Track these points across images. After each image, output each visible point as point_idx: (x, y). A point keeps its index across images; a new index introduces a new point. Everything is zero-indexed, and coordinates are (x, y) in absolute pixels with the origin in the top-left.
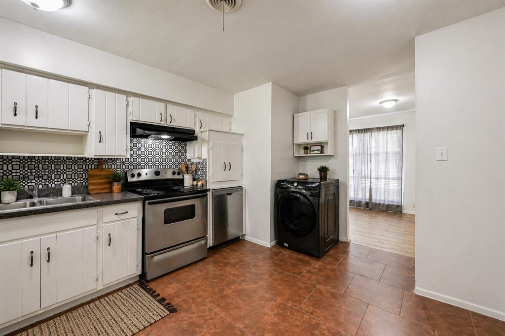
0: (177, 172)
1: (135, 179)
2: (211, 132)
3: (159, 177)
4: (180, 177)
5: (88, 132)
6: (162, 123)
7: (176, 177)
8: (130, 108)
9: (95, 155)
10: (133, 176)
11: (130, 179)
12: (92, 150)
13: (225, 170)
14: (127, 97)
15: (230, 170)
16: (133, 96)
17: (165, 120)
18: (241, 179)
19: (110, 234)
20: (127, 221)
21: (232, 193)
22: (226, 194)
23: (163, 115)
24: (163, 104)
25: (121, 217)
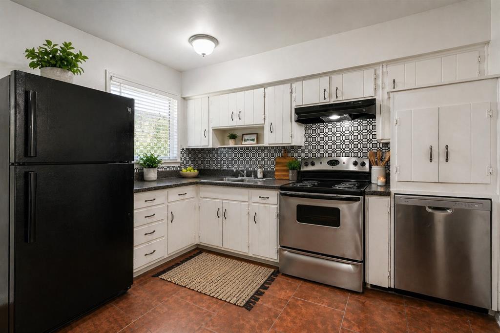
0: (359, 161)
1: (309, 168)
3: (335, 168)
4: (365, 169)
5: (264, 124)
6: (327, 100)
7: (359, 169)
8: (293, 95)
9: (269, 144)
10: (306, 165)
11: (303, 168)
12: (268, 140)
13: (431, 160)
14: (291, 84)
15: (447, 160)
16: (297, 81)
17: (330, 96)
18: (489, 183)
19: (256, 213)
20: (268, 206)
21: (448, 209)
22: (427, 208)
23: (328, 90)
24: (327, 78)
25: (264, 201)
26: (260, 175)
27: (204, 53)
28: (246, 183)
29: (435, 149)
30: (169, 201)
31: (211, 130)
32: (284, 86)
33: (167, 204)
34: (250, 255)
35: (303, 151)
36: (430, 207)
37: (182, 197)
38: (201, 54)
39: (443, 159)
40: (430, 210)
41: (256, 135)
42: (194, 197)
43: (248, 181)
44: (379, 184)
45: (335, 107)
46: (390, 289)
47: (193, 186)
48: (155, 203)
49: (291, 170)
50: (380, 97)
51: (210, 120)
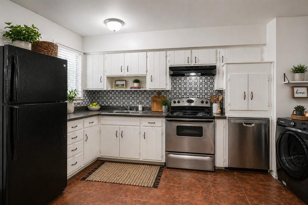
0: (205, 101)
1: (177, 105)
2: (228, 65)
3: (192, 105)
4: (208, 105)
5: (146, 75)
6: (190, 63)
7: (205, 105)
8: (168, 58)
9: (150, 89)
10: (175, 102)
11: (173, 105)
12: (149, 86)
13: (245, 99)
14: (166, 52)
15: (252, 99)
16: (170, 50)
17: (191, 62)
18: (268, 110)
19: (145, 133)
20: (156, 128)
21: (252, 123)
22: (243, 123)
23: (190, 58)
24: (190, 51)
25: (152, 125)
26: (140, 109)
27: (115, 30)
28: (130, 114)
29: (246, 93)
30: (85, 127)
31: (106, 78)
32: (162, 52)
33: (83, 129)
34: (141, 160)
35: (170, 93)
36: (245, 123)
37: (91, 124)
38: (112, 30)
39: (250, 98)
40: (245, 125)
41: (125, 81)
42: (96, 125)
43: (132, 113)
44: (218, 113)
45: (193, 68)
46: (226, 168)
47: (96, 117)
48: (77, 128)
49: (164, 105)
50: (219, 65)
51: (105, 70)
